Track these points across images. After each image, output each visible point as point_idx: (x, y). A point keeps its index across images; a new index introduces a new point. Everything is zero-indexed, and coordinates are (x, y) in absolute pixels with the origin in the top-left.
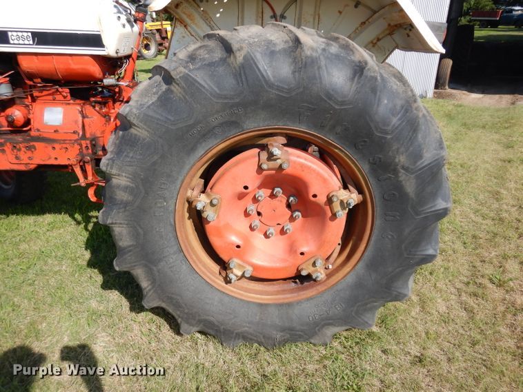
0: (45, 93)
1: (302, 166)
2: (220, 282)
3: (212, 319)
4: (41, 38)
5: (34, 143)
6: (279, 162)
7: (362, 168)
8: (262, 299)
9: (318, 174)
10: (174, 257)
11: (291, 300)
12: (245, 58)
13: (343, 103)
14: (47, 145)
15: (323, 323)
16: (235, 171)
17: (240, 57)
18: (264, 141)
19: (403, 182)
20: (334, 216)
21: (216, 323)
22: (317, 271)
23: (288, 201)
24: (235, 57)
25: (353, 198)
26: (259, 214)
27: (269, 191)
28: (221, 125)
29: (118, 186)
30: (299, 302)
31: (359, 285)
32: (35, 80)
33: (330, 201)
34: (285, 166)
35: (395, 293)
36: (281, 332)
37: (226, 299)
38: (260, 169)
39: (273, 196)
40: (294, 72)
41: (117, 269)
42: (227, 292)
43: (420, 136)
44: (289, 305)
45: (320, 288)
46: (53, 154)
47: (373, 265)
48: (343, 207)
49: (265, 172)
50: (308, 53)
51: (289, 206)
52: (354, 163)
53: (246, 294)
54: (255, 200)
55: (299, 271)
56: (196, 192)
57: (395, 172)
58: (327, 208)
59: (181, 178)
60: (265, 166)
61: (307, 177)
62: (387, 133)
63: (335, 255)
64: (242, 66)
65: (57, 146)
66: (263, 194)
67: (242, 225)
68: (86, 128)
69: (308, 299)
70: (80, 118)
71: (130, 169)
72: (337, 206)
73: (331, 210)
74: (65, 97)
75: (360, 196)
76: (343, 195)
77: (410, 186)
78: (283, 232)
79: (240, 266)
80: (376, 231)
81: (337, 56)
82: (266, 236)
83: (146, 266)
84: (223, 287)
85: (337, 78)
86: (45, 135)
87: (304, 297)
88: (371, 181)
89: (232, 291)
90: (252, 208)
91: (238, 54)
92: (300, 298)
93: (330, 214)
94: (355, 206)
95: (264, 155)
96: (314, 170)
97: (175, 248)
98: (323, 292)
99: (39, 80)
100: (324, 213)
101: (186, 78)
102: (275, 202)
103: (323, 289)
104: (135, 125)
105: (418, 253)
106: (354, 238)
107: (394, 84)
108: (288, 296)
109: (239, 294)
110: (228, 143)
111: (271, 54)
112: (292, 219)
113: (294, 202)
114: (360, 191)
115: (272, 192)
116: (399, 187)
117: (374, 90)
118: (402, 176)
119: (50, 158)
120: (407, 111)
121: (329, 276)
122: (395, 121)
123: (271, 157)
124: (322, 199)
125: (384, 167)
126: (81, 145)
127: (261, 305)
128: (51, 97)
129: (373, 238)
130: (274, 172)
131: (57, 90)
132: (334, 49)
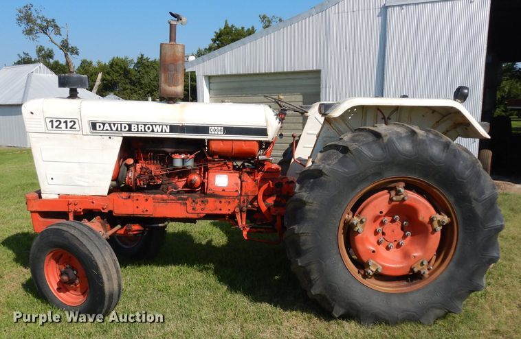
0: (217, 165)
1: (414, 199)
2: (359, 277)
5: (208, 199)
6: (402, 196)
7: (449, 200)
9: (424, 204)
10: (335, 257)
11: (407, 291)
12: (388, 140)
13: (439, 163)
14: (216, 199)
15: (428, 306)
16: (375, 202)
17: (385, 140)
18: (393, 185)
19: (475, 207)
20: (434, 230)
22: (423, 268)
23: (402, 224)
24: (383, 140)
25: (446, 219)
26: (383, 234)
27: (390, 218)
28: (373, 174)
29: (309, 210)
30: (411, 293)
31: (451, 278)
32: (215, 157)
33: (431, 220)
34: (406, 198)
37: (364, 289)
38: (391, 200)
39: (393, 221)
40: (413, 147)
41: (300, 264)
42: (364, 283)
43: (482, 181)
44: (405, 294)
45: (425, 283)
46: (220, 206)
47: (460, 263)
48: (439, 225)
49: (393, 203)
50: (421, 138)
51: (402, 229)
52: (445, 197)
54: (382, 224)
55: (412, 270)
56: (350, 216)
57: (470, 202)
58: (430, 225)
59: (345, 206)
60: (394, 199)
61: (417, 206)
62: (464, 179)
63: (433, 261)
64: (387, 144)
65: (223, 200)
66: (387, 219)
67: (373, 239)
68: (243, 189)
69: (418, 290)
70: (240, 182)
72: (435, 224)
73: (432, 226)
74: (229, 168)
75: (449, 219)
76: (439, 217)
77: (479, 210)
78: (398, 246)
79: (374, 265)
80: (460, 241)
81: (434, 139)
82: (388, 248)
84: (362, 280)
85: (435, 150)
86: (217, 193)
87: (415, 289)
88: (456, 208)
89: (368, 284)
90: (380, 229)
91: (384, 138)
92: (412, 290)
93: (431, 230)
94: (447, 224)
95: (393, 193)
98: (427, 285)
99: (217, 156)
100: (427, 229)
101: (356, 150)
102: (394, 225)
103: (428, 283)
104: (325, 174)
106: (445, 248)
107: (465, 154)
108: (405, 288)
109: (372, 287)
110: (373, 185)
111: (400, 137)
112: (404, 237)
113: (407, 225)
114: (449, 216)
115: (393, 218)
116: (472, 211)
117: (455, 156)
118: (474, 204)
119: (216, 209)
120: (473, 167)
121: (430, 275)
122: (467, 172)
123: (398, 193)
124: (427, 220)
125: (463, 199)
126: (240, 200)
127: (387, 294)
128: (220, 168)
129: (458, 246)
130: (398, 203)
131: (225, 163)
132: (431, 136)
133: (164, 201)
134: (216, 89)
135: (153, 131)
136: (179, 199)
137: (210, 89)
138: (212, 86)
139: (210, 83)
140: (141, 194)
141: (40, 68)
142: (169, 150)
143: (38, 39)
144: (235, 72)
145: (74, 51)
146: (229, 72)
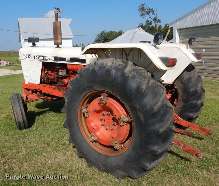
0: (73, 75)
3: (84, 152)
4: (73, 60)
6: (104, 101)
8: (100, 151)
12: (93, 68)
13: (117, 84)
15: (117, 167)
19: (139, 116)
21: (85, 154)
26: (105, 120)
27: (107, 113)
28: (88, 87)
30: (111, 157)
31: (129, 155)
35: (142, 164)
36: (103, 166)
37: (89, 147)
42: (90, 145)
44: (108, 156)
47: (134, 148)
48: (123, 122)
50: (108, 68)
51: (113, 120)
53: (96, 147)
57: (136, 111)
60: (99, 102)
62: (132, 96)
64: (92, 71)
66: (105, 113)
71: (67, 97)
77: (142, 117)
79: (94, 136)
80: (135, 134)
83: (69, 128)
84: (89, 142)
87: (113, 155)
89: (92, 145)
91: (91, 67)
96: (115, 106)
97: (77, 124)
99: (71, 72)
102: (109, 117)
103: (119, 154)
105: (149, 148)
109: (94, 147)
117: (126, 80)
123: (101, 99)
124: (117, 117)
125: (133, 108)
127: (99, 153)
129: (134, 137)
133: (54, 89)
134: (183, 36)
135: (49, 60)
136: (59, 89)
137: (180, 36)
138: (181, 34)
139: (180, 32)
140: (48, 85)
141: (139, 29)
142: (57, 68)
143: (145, 17)
144: (191, 26)
145: (159, 21)
146: (188, 27)
